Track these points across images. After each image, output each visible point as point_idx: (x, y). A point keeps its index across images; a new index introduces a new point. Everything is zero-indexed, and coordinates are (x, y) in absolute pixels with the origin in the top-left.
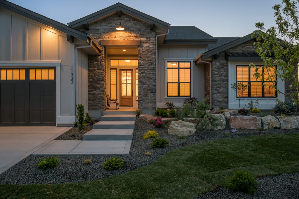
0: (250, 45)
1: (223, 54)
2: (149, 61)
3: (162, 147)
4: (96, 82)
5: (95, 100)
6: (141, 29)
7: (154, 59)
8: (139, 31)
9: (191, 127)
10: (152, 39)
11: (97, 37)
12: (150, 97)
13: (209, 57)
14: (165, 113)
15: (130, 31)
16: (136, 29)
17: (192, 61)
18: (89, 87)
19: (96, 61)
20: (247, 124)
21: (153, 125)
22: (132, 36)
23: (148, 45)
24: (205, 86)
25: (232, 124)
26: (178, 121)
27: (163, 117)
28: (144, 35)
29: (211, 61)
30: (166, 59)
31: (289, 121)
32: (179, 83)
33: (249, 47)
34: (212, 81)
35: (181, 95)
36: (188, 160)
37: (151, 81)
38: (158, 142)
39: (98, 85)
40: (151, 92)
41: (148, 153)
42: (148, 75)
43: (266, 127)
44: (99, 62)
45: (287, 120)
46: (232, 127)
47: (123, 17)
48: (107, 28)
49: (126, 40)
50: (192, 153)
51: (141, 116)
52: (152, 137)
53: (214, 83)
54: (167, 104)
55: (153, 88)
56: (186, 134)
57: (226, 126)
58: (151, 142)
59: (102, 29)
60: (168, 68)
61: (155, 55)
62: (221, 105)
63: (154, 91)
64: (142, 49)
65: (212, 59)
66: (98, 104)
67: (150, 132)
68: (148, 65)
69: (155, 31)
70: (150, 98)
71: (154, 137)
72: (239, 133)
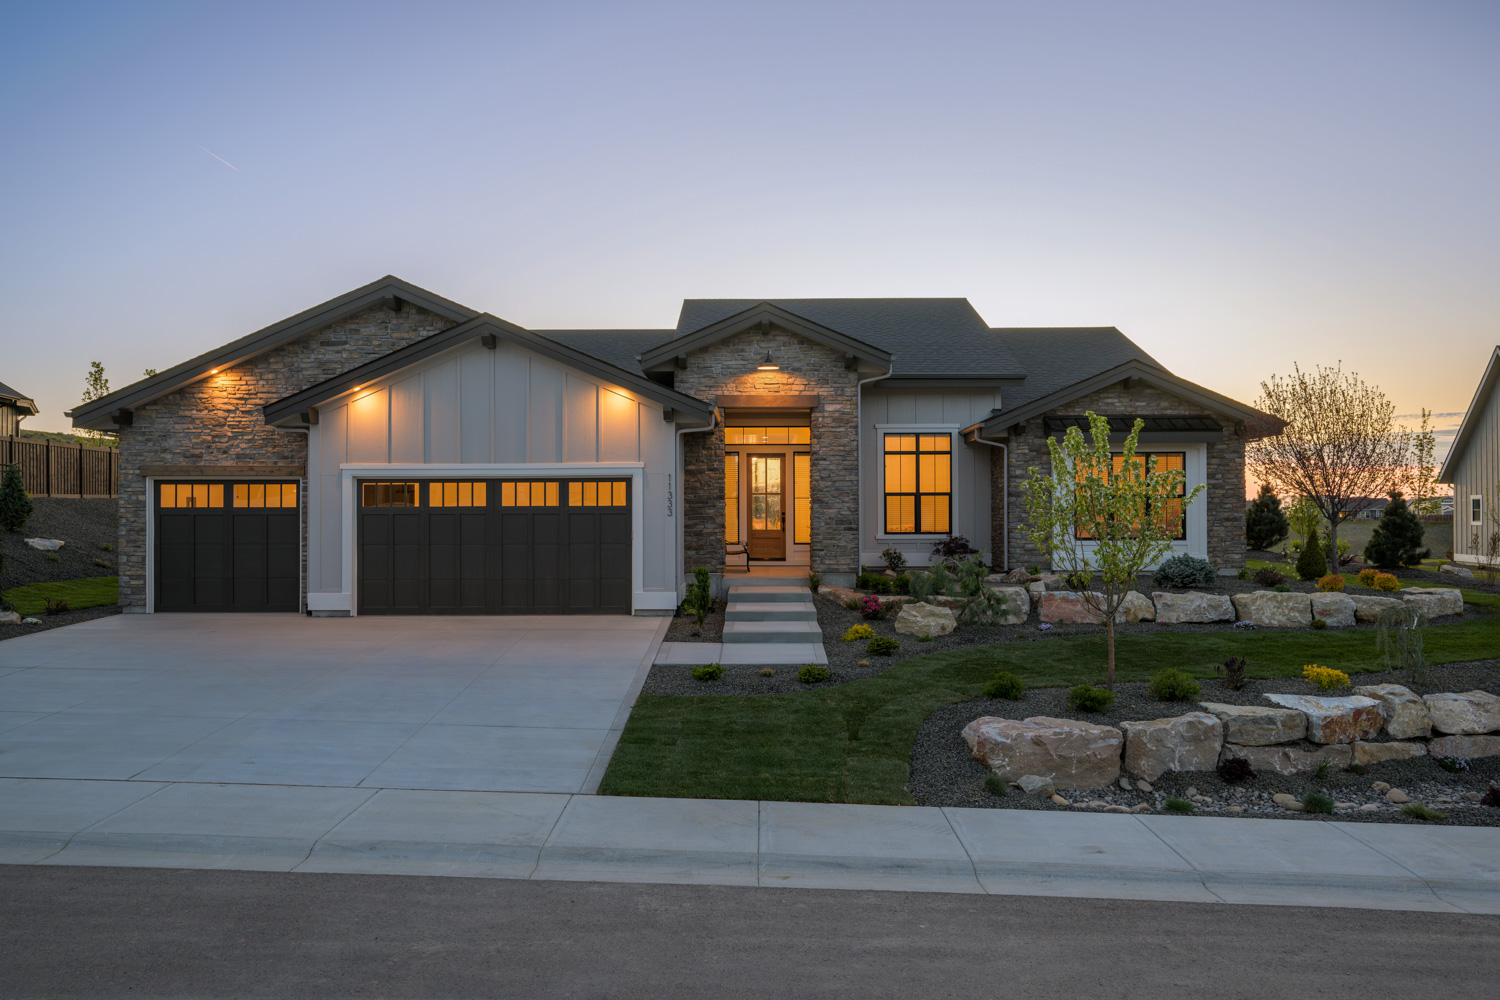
0: (1110, 395)
1: (1040, 421)
2: (842, 448)
3: (888, 654)
4: (705, 502)
5: (703, 549)
6: (821, 366)
7: (855, 443)
8: (816, 370)
9: (945, 616)
10: (849, 391)
11: (706, 386)
12: (844, 540)
13: (1001, 431)
14: (883, 585)
15: (793, 369)
16: (808, 365)
17: (955, 433)
18: (685, 515)
19: (704, 448)
20: (1077, 612)
21: (857, 614)
22: (796, 382)
23: (838, 407)
24: (993, 503)
25: (1043, 611)
26: (917, 604)
27: (879, 592)
28: (827, 382)
29: (1006, 441)
30: (882, 428)
31: (1173, 605)
32: (918, 496)
33: (1109, 401)
34: (1009, 494)
35: (924, 528)
36: (935, 672)
37: (846, 499)
38: (878, 645)
39: (709, 511)
40: (845, 529)
41: (865, 662)
42: (837, 484)
43: (1120, 619)
44: (713, 452)
45: (1169, 603)
46: (1042, 619)
47: (774, 336)
48: (734, 362)
49: (782, 393)
50: (944, 663)
51: (822, 590)
52: (861, 638)
53: (1013, 499)
54: (884, 555)
55: (850, 517)
56: (934, 631)
57: (1029, 615)
58: (861, 647)
59: (720, 365)
60: (886, 453)
61: (857, 431)
62: (1033, 559)
63: (853, 526)
64: (824, 417)
65: (1009, 434)
66: (709, 560)
67: (857, 627)
68: (837, 457)
69: (856, 370)
70: (842, 543)
71: (867, 638)
72: (1055, 630)
